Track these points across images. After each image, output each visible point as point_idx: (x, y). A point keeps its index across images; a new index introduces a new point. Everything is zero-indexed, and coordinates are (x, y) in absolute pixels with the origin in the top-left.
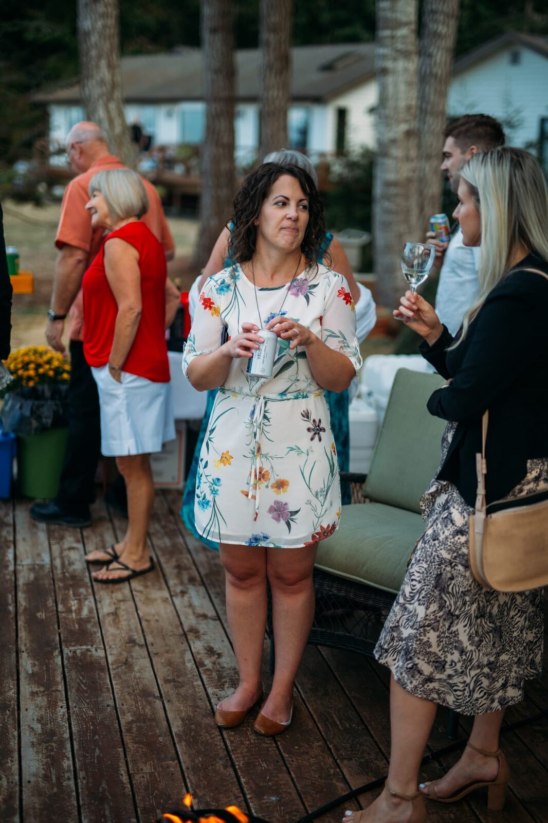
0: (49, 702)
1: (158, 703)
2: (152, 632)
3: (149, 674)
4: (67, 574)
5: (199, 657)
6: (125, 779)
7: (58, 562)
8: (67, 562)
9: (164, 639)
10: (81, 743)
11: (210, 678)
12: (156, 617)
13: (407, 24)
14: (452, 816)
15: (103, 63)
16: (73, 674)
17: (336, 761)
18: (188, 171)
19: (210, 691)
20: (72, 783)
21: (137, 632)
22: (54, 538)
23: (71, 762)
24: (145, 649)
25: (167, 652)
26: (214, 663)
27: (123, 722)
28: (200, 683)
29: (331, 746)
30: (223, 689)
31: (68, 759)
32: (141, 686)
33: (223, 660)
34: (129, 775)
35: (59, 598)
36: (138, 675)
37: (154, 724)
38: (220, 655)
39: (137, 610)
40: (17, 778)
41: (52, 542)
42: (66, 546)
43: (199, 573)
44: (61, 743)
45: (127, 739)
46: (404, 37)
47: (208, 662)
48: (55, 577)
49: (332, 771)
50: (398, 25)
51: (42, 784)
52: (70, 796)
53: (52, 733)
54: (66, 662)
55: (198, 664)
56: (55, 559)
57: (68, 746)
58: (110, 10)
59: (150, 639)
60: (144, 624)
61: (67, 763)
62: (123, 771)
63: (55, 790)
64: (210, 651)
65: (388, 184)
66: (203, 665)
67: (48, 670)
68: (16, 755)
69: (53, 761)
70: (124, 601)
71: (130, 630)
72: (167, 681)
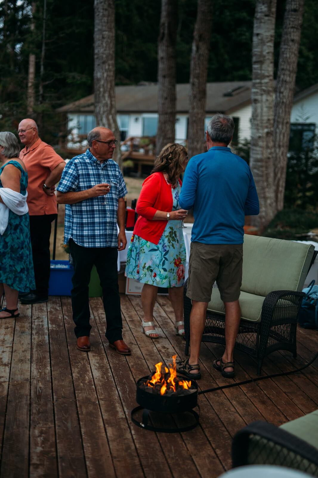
0: (101, 358)
1: (144, 361)
2: (139, 341)
3: (139, 352)
4: (102, 322)
5: (159, 349)
6: (132, 379)
7: (97, 318)
8: (101, 318)
9: (145, 343)
10: (115, 370)
11: (164, 355)
12: (141, 337)
13: (268, 76)
14: (257, 394)
15: (107, 95)
16: (109, 351)
17: (214, 379)
18: (147, 152)
19: (164, 358)
20: (112, 379)
21: (133, 340)
22: (94, 310)
23: (111, 374)
24: (137, 346)
25: (146, 347)
26: (165, 351)
27: (130, 365)
28: (160, 356)
29: (212, 375)
30: (169, 358)
31: (110, 373)
32: (136, 356)
33: (169, 350)
34: (134, 379)
35: (100, 329)
36: (135, 353)
37: (142, 366)
38: (168, 349)
39: (133, 334)
40: (92, 377)
41: (93, 311)
42: (100, 313)
43: (159, 324)
44: (107, 369)
45: (132, 369)
46: (267, 83)
47: (163, 350)
48: (97, 322)
49: (212, 381)
50: (264, 77)
51: (101, 379)
52: (112, 382)
53: (103, 367)
54: (105, 348)
55: (159, 351)
56: (96, 317)
57: (110, 370)
58: (111, 67)
59: (139, 343)
60: (136, 338)
61: (110, 374)
62: (131, 377)
63: (106, 381)
64: (164, 347)
65: (257, 160)
66: (161, 351)
67: (98, 350)
68: (90, 371)
69: (105, 373)
70: (127, 331)
71: (130, 340)
72: (146, 355)
